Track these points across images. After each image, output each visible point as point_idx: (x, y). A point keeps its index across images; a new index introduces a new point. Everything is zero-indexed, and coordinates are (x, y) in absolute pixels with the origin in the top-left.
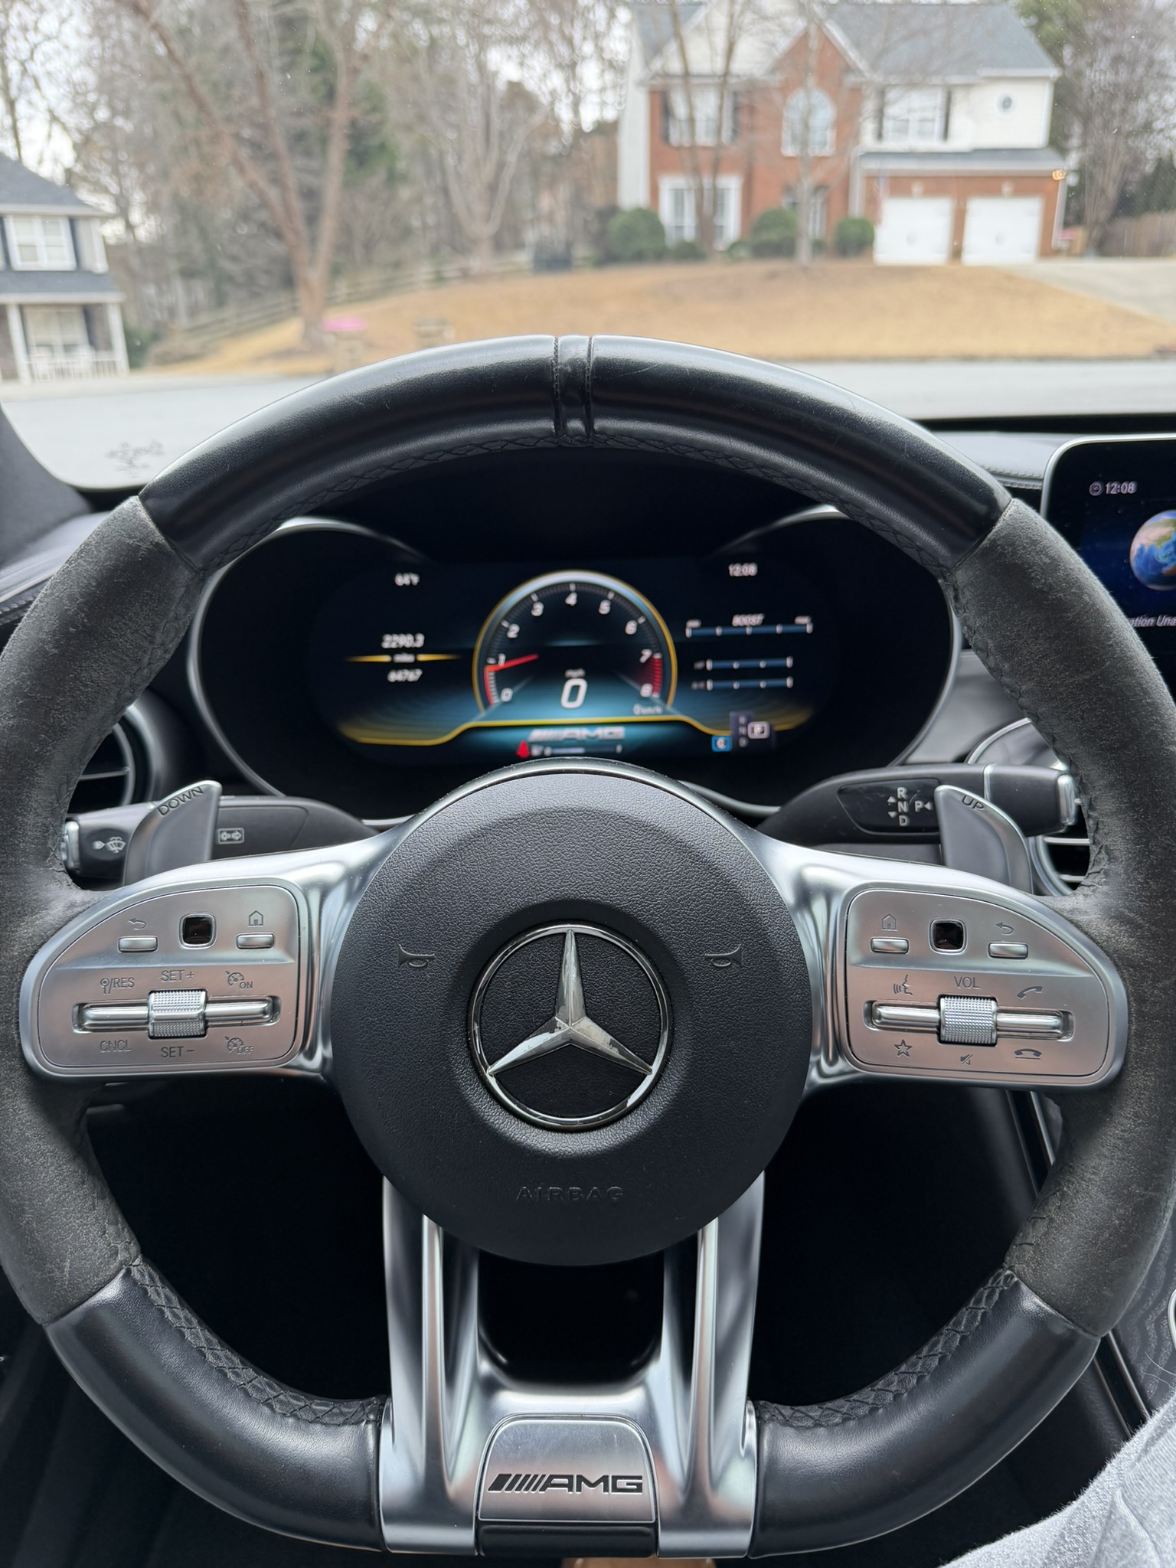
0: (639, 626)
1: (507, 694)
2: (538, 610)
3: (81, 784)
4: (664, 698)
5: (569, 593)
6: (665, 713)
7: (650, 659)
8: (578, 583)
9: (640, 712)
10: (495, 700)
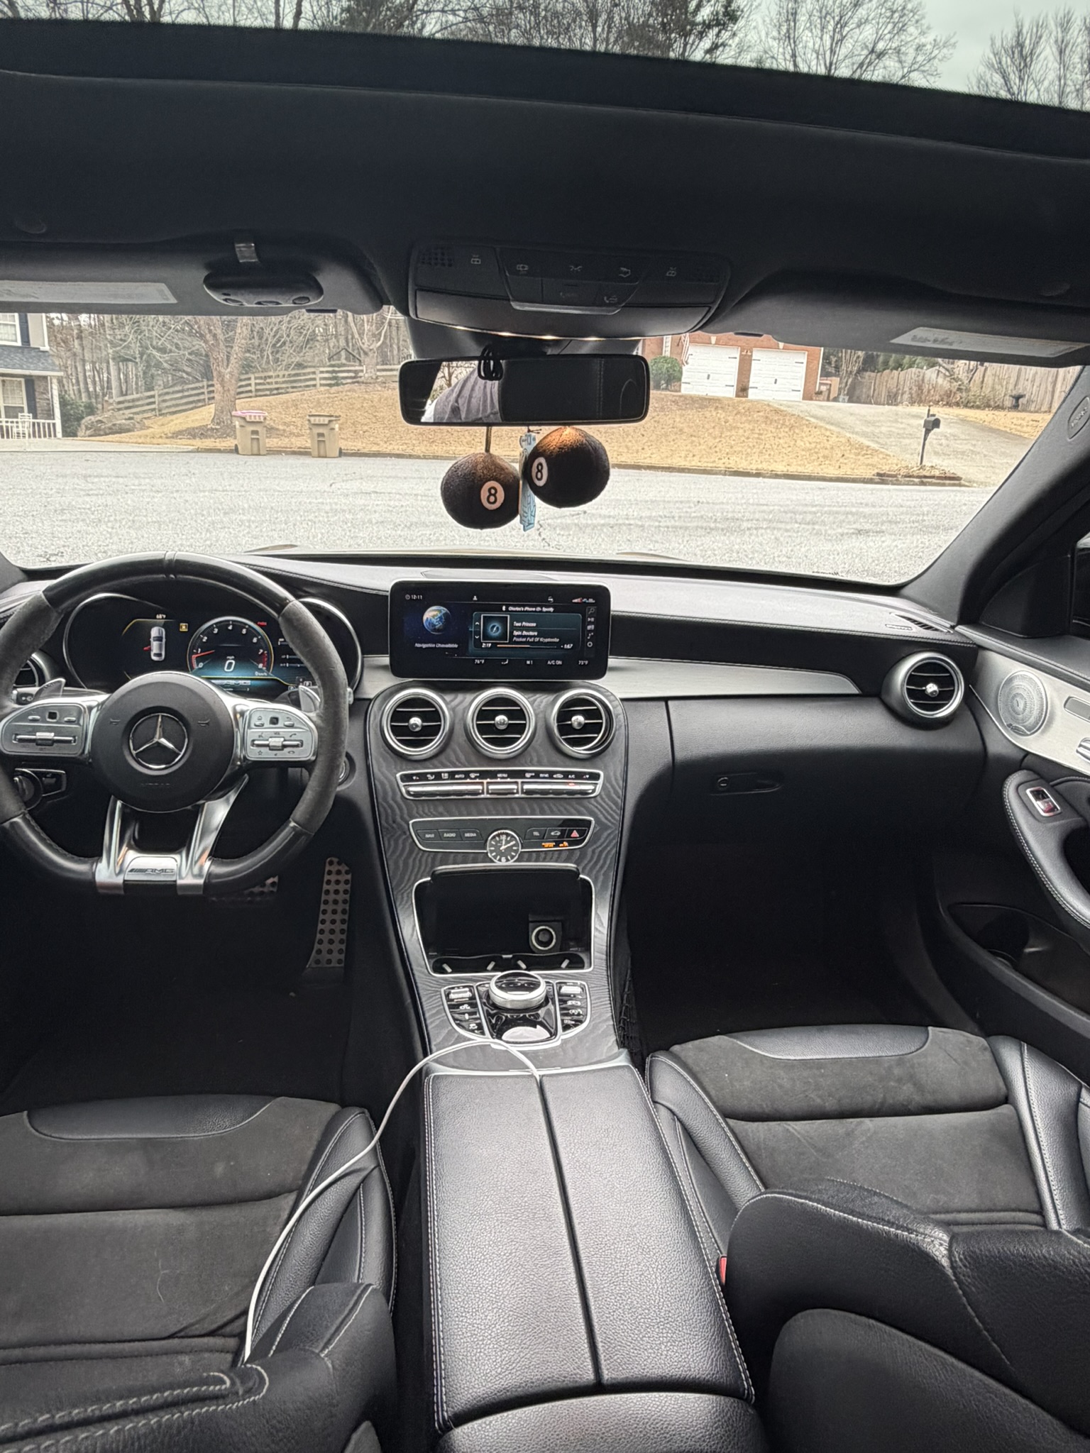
0: (258, 640)
1: (201, 665)
2: (216, 631)
3: (21, 672)
4: (268, 669)
5: (229, 625)
6: (268, 675)
7: (263, 653)
8: (233, 621)
9: (258, 674)
10: (195, 667)
